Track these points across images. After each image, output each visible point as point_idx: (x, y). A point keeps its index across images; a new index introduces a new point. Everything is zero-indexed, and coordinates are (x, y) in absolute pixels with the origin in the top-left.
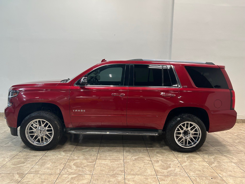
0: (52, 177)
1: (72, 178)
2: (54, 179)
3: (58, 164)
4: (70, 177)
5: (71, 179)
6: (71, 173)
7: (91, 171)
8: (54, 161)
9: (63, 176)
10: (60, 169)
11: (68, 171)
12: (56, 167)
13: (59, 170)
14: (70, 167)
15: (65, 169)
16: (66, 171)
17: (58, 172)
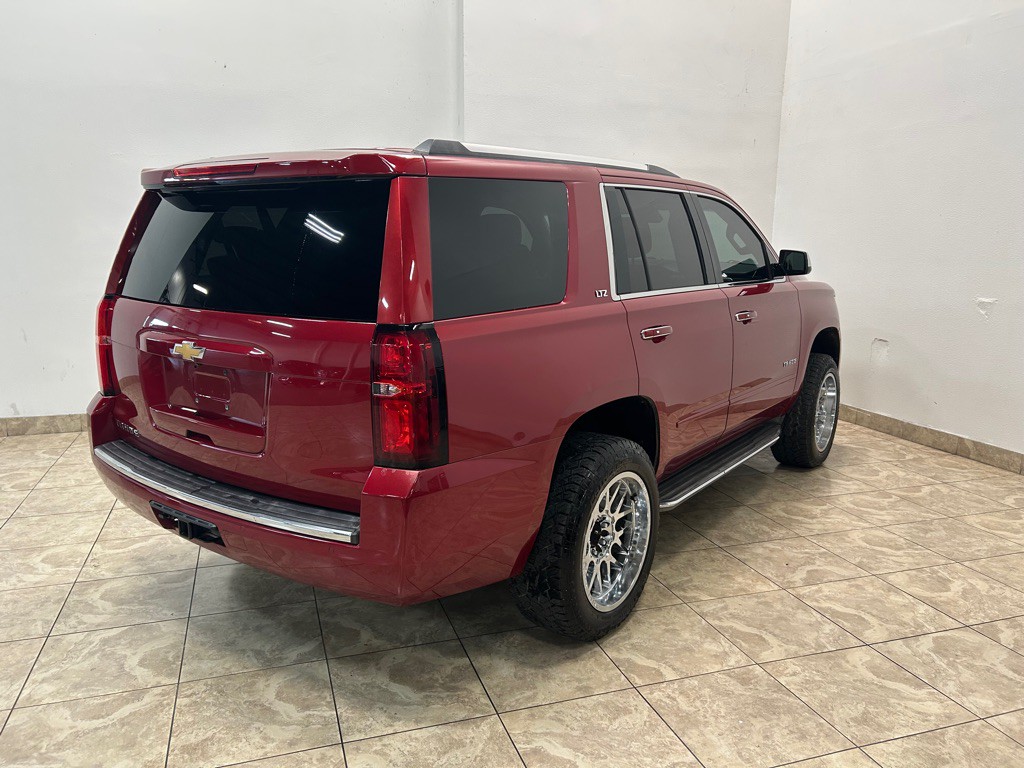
0: (18, 650)
1: (105, 642)
2: (30, 656)
3: (33, 607)
4: (96, 638)
5: (104, 645)
6: (99, 625)
7: (183, 606)
8: (9, 597)
9: (64, 642)
10: (47, 622)
11: (80, 623)
12: (22, 615)
13: (39, 623)
14: (90, 608)
15: (68, 616)
16: (73, 622)
17: (39, 629)
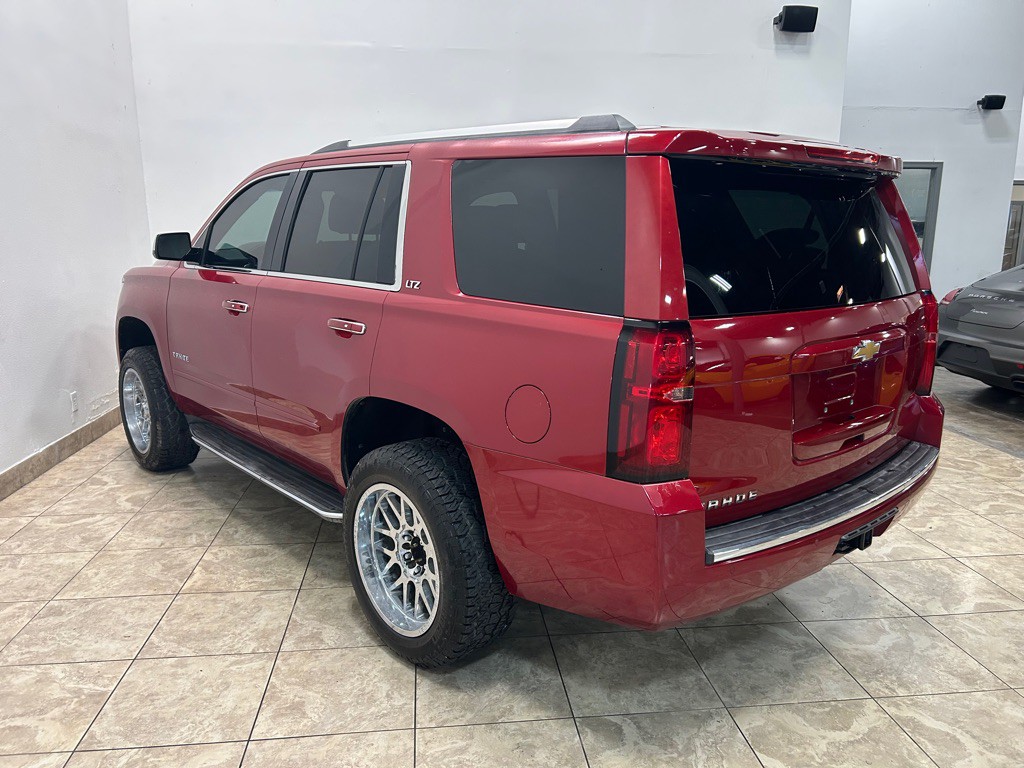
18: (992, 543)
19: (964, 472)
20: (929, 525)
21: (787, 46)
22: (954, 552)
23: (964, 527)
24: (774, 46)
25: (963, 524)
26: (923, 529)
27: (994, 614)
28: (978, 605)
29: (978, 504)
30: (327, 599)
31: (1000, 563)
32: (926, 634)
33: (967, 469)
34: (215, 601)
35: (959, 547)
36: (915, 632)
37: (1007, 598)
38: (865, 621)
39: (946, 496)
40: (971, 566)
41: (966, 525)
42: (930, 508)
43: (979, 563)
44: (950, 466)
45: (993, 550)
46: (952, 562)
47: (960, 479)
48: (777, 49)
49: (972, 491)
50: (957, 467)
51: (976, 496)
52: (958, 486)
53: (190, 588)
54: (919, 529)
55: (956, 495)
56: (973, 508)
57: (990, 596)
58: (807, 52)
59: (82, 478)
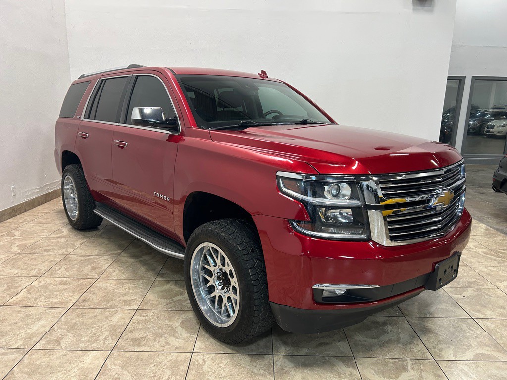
18: (502, 310)
19: (500, 259)
20: (464, 295)
21: (420, 8)
22: (475, 314)
23: (486, 297)
24: (412, 7)
25: (487, 295)
26: (460, 297)
27: (486, 363)
28: (477, 355)
29: (501, 281)
30: (81, 316)
31: (502, 324)
32: (434, 374)
33: (503, 257)
34: (19, 312)
35: (479, 311)
36: (427, 371)
37: (499, 351)
38: (397, 360)
39: (483, 274)
40: (482, 326)
41: (489, 296)
42: (469, 282)
43: (489, 323)
44: (492, 255)
45: (500, 314)
46: (470, 321)
47: (496, 263)
48: (414, 9)
49: (500, 272)
50: (497, 256)
51: (501, 276)
52: (492, 269)
53: (11, 303)
54: (457, 296)
55: (489, 274)
56: (498, 284)
57: (487, 349)
58: (432, 11)
59: (5, 232)
